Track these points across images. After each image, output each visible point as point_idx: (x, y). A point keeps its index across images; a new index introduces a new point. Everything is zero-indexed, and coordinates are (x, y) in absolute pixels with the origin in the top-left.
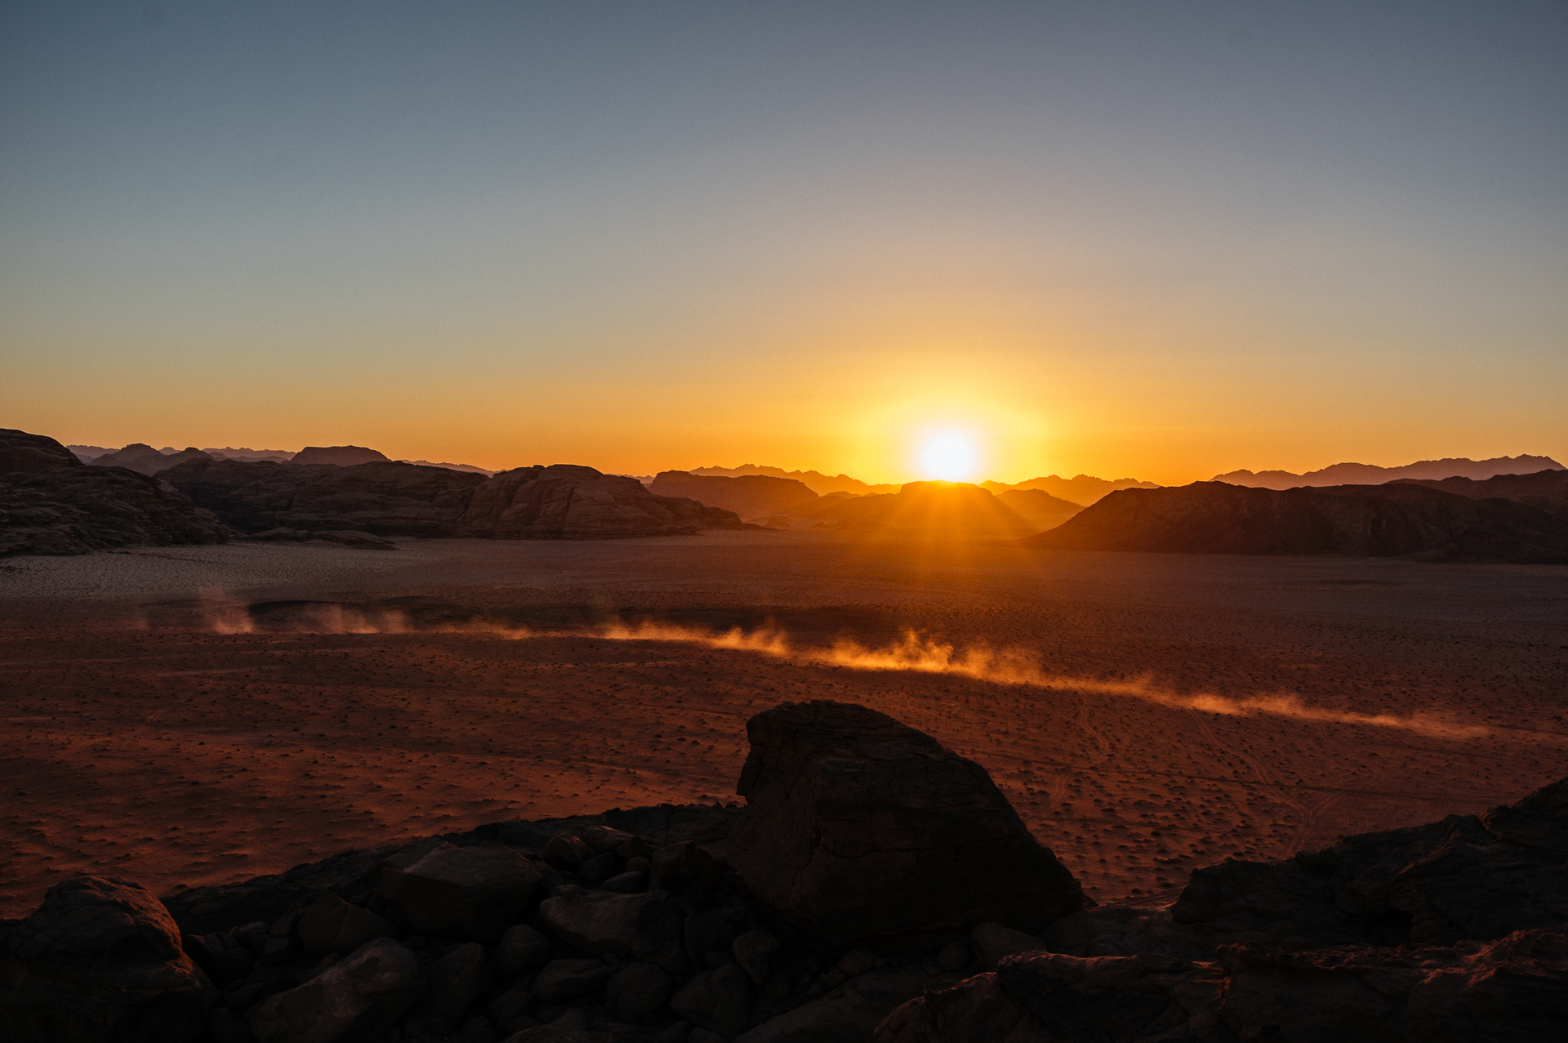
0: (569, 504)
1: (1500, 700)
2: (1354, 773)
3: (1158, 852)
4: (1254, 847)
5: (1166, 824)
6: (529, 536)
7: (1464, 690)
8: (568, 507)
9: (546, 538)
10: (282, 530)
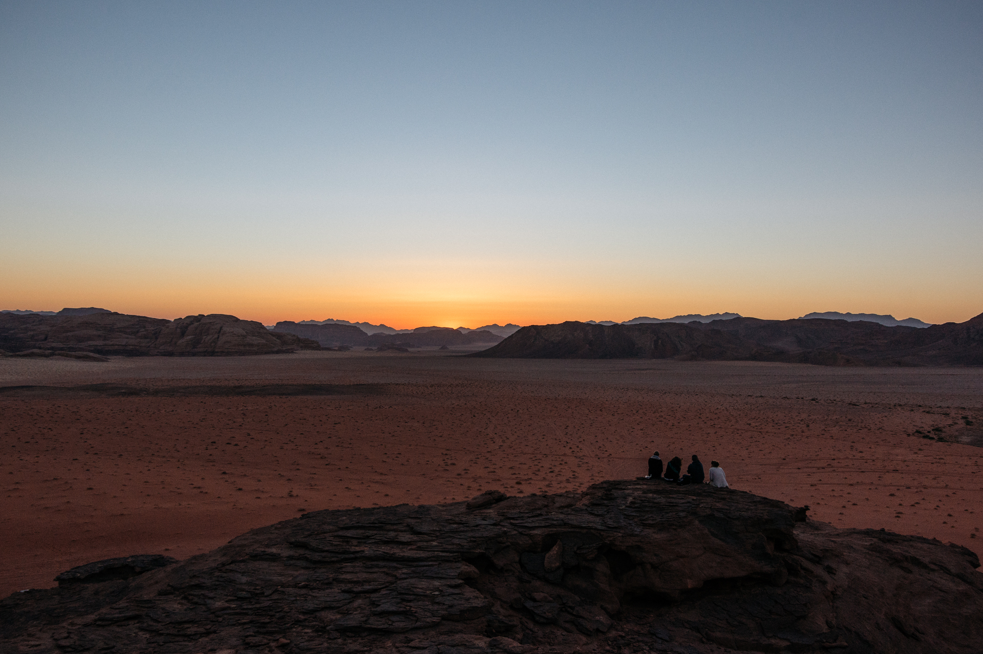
0: (219, 336)
1: (719, 418)
2: (641, 450)
3: (518, 492)
4: (578, 488)
5: (526, 477)
6: (194, 355)
7: (700, 414)
8: (218, 338)
9: (205, 356)
10: (35, 350)
